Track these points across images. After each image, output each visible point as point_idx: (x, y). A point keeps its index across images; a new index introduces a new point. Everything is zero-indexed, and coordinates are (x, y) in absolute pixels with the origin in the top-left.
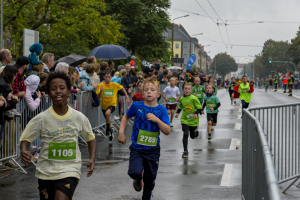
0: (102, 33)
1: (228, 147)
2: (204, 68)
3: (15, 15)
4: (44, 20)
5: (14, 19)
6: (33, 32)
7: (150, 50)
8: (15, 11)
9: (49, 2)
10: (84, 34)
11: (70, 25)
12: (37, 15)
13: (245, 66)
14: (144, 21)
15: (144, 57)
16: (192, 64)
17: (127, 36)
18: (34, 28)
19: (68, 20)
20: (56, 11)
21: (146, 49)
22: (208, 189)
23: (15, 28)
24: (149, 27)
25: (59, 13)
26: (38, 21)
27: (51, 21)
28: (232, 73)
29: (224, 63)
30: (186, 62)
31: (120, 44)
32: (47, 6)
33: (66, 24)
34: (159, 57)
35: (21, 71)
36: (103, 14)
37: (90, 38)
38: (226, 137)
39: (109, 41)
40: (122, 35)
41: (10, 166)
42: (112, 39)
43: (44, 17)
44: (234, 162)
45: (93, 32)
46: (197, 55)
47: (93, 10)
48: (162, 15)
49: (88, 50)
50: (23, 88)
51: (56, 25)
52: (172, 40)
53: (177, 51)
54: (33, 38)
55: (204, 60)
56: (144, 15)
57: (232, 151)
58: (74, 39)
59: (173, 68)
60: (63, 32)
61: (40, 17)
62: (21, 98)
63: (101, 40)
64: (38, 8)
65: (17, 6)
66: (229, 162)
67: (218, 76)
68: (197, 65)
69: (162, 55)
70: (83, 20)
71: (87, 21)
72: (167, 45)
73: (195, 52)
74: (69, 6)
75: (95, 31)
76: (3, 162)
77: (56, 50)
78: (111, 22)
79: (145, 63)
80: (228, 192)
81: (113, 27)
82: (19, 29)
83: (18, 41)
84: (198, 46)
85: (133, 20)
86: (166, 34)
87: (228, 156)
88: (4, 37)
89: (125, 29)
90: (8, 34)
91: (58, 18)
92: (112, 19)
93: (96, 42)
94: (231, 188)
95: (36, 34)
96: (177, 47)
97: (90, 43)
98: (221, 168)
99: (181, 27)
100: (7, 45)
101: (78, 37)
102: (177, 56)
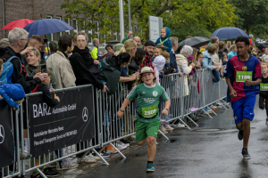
0: (219, 16)
3: (140, 4)
4: (166, 7)
5: (140, 8)
6: (157, 18)
7: (263, 28)
8: (141, 1)
10: (202, 17)
11: (190, 10)
12: (160, 3)
14: (256, 2)
15: (257, 35)
17: (242, 17)
18: (158, 15)
19: (187, 6)
21: (259, 28)
23: (141, 16)
24: (261, 8)
26: (161, 8)
31: (236, 25)
33: (186, 10)
37: (208, 21)
39: (225, 23)
40: (237, 17)
42: (228, 21)
43: (167, 5)
45: (210, 15)
49: (206, 32)
51: (177, 11)
54: (157, 24)
58: (194, 22)
60: (184, 17)
61: (163, 4)
63: (218, 22)
70: (200, 5)
71: (204, 5)
75: (212, 14)
78: (226, 5)
79: (258, 40)
82: (145, 16)
83: (144, 27)
85: (246, 3)
88: (132, 25)
89: (239, 11)
90: (135, 21)
91: (179, 4)
92: (227, 3)
93: (214, 24)
95: (160, 20)
97: (208, 25)
100: (135, 32)
101: (197, 21)
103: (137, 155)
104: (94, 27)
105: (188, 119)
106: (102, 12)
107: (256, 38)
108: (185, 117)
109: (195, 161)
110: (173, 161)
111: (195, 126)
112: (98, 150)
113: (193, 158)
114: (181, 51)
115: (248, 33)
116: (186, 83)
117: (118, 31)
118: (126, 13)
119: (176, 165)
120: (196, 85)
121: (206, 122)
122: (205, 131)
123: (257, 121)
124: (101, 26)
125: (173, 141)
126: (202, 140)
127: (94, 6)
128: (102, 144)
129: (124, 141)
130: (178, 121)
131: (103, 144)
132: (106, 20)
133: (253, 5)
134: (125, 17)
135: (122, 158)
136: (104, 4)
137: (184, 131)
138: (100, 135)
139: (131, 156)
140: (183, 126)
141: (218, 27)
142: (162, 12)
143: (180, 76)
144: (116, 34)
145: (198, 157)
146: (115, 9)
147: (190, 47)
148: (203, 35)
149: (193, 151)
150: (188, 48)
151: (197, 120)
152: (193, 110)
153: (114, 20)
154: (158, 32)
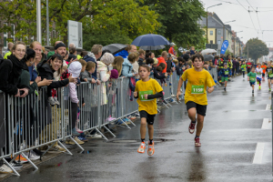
0: (141, 22)
1: (260, 127)
2: (237, 53)
3: (59, 8)
4: (86, 12)
5: (59, 11)
6: (76, 23)
7: (186, 37)
8: (60, 4)
10: (124, 24)
11: (111, 16)
12: (80, 7)
14: (180, 10)
15: (180, 44)
16: (225, 49)
17: (164, 24)
18: (78, 20)
19: (108, 12)
20: (97, 3)
21: (182, 36)
22: (242, 167)
23: (60, 20)
24: (184, 16)
25: (100, 5)
26: (81, 13)
27: (94, 13)
28: (264, 57)
29: (257, 48)
30: (219, 48)
31: (158, 32)
33: (107, 15)
34: (194, 44)
36: (141, 5)
37: (130, 28)
38: (259, 117)
39: (148, 30)
40: (160, 24)
42: (151, 28)
43: (87, 9)
44: (266, 140)
45: (132, 22)
46: (230, 41)
47: (132, 1)
48: (197, 4)
49: (128, 39)
51: (98, 17)
52: (207, 27)
53: (211, 38)
54: (77, 29)
55: (237, 45)
56: (180, 4)
57: (264, 130)
58: (114, 28)
60: (104, 22)
61: (83, 9)
63: (140, 29)
64: (80, 1)
66: (261, 140)
67: (250, 60)
68: (231, 51)
69: (197, 42)
70: (122, 10)
71: (126, 11)
72: (202, 32)
73: (229, 38)
75: (134, 21)
77: (98, 40)
78: (149, 12)
79: (181, 49)
80: (260, 170)
81: (150, 18)
82: (64, 21)
83: (63, 32)
84: (231, 32)
85: (170, 10)
86: (200, 22)
87: (259, 135)
88: (50, 28)
89: (162, 18)
90: (54, 26)
91: (99, 9)
92: (150, 9)
93: (136, 31)
94: (263, 166)
95: (79, 25)
96: (211, 34)
97: (130, 32)
98: (254, 146)
99: (215, 15)
100: (53, 36)
101: (119, 27)
102: (211, 42)
104: (10, 30)
105: (105, 130)
106: (18, 15)
107: (178, 47)
108: (103, 128)
109: (110, 173)
110: (86, 172)
111: (112, 137)
112: (9, 160)
113: (108, 170)
114: (102, 59)
115: (170, 41)
116: (104, 91)
117: (35, 36)
118: (44, 16)
119: (90, 177)
121: (124, 133)
122: (123, 142)
123: (176, 133)
124: (18, 29)
125: (90, 152)
126: (119, 151)
127: (10, 8)
128: (12, 154)
130: (94, 132)
131: (14, 154)
132: (23, 23)
133: (176, 13)
134: (42, 21)
135: (34, 169)
136: (21, 6)
137: (101, 142)
138: (11, 144)
139: (44, 167)
141: (140, 34)
142: (81, 17)
143: (97, 83)
144: (33, 38)
146: (32, 12)
147: (111, 55)
148: (123, 42)
149: (109, 163)
151: (115, 130)
153: (31, 23)
154: (77, 38)
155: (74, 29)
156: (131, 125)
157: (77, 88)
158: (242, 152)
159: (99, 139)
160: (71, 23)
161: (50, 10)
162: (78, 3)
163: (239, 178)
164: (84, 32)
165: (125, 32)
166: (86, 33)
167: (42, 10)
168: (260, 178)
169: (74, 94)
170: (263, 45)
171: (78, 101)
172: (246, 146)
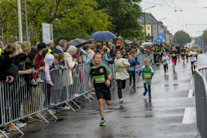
0: (96, 22)
1: (187, 96)
2: (168, 42)
3: (35, 14)
4: (55, 16)
5: (35, 17)
6: (48, 25)
7: (130, 32)
8: (35, 11)
9: (58, 4)
10: (83, 24)
11: (74, 18)
13: (196, 39)
14: (125, 12)
15: (126, 37)
17: (114, 24)
18: (49, 22)
19: (72, 15)
20: (63, 10)
21: (127, 32)
22: (175, 126)
23: (36, 23)
25: (65, 10)
26: (51, 17)
28: (188, 44)
29: (182, 37)
30: (155, 39)
31: (110, 30)
32: (57, 7)
33: (71, 18)
34: (137, 35)
35: (41, 53)
36: (95, 9)
37: (88, 27)
38: (186, 89)
40: (110, 23)
41: (37, 118)
42: (103, 26)
43: (55, 14)
44: (191, 106)
45: (89, 22)
47: (89, 7)
48: (136, 6)
49: (87, 35)
50: (43, 65)
51: (64, 19)
52: (145, 24)
53: (149, 32)
54: (49, 29)
55: (168, 37)
56: (125, 8)
57: (190, 99)
58: (77, 28)
59: (147, 43)
60: (69, 23)
61: (52, 14)
62: (42, 71)
63: (95, 27)
64: (51, 8)
65: (36, 8)
66: (188, 106)
68: (164, 40)
70: (82, 14)
71: (85, 15)
72: (141, 28)
73: (161, 31)
74: (72, 5)
75: (91, 21)
76: (32, 116)
77: (65, 36)
78: (102, 14)
79: (126, 41)
80: (188, 128)
81: (103, 17)
82: (39, 24)
83: (38, 31)
84: (163, 27)
85: (117, 12)
86: (140, 21)
87: (187, 102)
88: (29, 30)
90: (31, 27)
91: (65, 14)
92: (102, 12)
93: (92, 29)
94: (190, 125)
95: (50, 27)
96: (148, 29)
97: (88, 30)
98: (183, 111)
99: (150, 15)
100: (31, 35)
101: (79, 26)
102: (149, 34)
103: (33, 132)
105: (72, 103)
106: (5, 20)
107: (124, 39)
108: (70, 102)
109: (78, 135)
110: (59, 135)
111: (78, 108)
112: (1, 128)
113: (76, 133)
114: (68, 50)
116: (71, 75)
117: (18, 35)
118: (24, 21)
120: (78, 76)
121: (87, 104)
122: (87, 112)
124: (5, 31)
125: (61, 120)
126: (83, 118)
129: (22, 121)
130: (64, 105)
131: (5, 124)
132: (9, 26)
133: (122, 14)
134: (23, 25)
135: (21, 134)
136: (7, 14)
137: (70, 113)
138: (3, 117)
139: (28, 132)
140: (69, 108)
141: (96, 31)
142: (52, 20)
143: (66, 69)
144: (16, 37)
145: (79, 132)
146: (15, 18)
147: (74, 47)
148: (84, 37)
149: (76, 127)
150: (73, 48)
152: (77, 95)
153: (15, 26)
154: (49, 36)
155: (47, 29)
156: (91, 99)
157: (51, 73)
158: (174, 115)
159: (68, 110)
160: (44, 25)
161: (28, 16)
162: (49, 10)
163: (172, 135)
164: (54, 32)
165: (84, 30)
166: (56, 32)
167: (22, 16)
168: (188, 134)
169: (48, 77)
170: (187, 36)
171: (51, 83)
172: (177, 111)
